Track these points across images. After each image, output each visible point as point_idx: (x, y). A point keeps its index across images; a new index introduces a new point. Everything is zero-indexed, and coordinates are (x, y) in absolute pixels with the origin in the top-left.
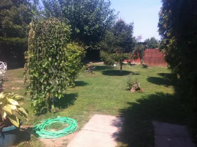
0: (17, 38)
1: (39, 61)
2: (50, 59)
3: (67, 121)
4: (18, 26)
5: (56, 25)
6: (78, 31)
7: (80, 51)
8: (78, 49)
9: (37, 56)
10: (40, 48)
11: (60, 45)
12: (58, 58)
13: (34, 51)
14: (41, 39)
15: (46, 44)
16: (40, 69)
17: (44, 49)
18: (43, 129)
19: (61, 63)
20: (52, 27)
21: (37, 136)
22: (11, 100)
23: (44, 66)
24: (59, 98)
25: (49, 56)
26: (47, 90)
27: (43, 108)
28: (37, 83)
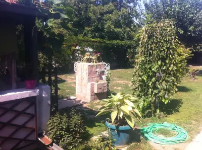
0: (118, 41)
1: (149, 64)
2: (159, 63)
3: (176, 128)
4: (119, 30)
5: (168, 27)
6: (182, 32)
7: (186, 54)
8: (184, 52)
9: (147, 60)
10: (151, 51)
11: (171, 49)
12: (167, 62)
13: (144, 54)
14: (152, 43)
15: (158, 47)
16: (149, 72)
17: (155, 52)
18: (151, 133)
19: (170, 67)
20: (164, 29)
21: (146, 139)
22: (127, 101)
23: (153, 70)
24: (166, 103)
25: (159, 60)
26: (154, 93)
27: (147, 111)
28: (145, 86)
